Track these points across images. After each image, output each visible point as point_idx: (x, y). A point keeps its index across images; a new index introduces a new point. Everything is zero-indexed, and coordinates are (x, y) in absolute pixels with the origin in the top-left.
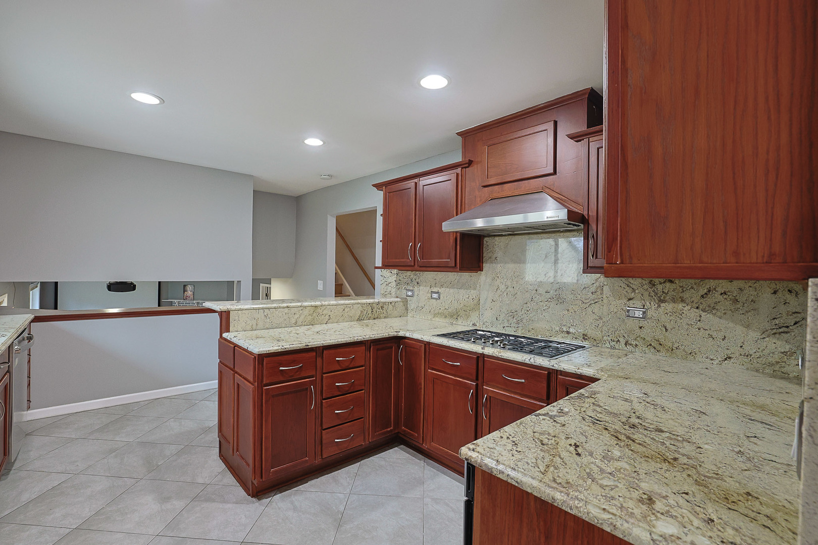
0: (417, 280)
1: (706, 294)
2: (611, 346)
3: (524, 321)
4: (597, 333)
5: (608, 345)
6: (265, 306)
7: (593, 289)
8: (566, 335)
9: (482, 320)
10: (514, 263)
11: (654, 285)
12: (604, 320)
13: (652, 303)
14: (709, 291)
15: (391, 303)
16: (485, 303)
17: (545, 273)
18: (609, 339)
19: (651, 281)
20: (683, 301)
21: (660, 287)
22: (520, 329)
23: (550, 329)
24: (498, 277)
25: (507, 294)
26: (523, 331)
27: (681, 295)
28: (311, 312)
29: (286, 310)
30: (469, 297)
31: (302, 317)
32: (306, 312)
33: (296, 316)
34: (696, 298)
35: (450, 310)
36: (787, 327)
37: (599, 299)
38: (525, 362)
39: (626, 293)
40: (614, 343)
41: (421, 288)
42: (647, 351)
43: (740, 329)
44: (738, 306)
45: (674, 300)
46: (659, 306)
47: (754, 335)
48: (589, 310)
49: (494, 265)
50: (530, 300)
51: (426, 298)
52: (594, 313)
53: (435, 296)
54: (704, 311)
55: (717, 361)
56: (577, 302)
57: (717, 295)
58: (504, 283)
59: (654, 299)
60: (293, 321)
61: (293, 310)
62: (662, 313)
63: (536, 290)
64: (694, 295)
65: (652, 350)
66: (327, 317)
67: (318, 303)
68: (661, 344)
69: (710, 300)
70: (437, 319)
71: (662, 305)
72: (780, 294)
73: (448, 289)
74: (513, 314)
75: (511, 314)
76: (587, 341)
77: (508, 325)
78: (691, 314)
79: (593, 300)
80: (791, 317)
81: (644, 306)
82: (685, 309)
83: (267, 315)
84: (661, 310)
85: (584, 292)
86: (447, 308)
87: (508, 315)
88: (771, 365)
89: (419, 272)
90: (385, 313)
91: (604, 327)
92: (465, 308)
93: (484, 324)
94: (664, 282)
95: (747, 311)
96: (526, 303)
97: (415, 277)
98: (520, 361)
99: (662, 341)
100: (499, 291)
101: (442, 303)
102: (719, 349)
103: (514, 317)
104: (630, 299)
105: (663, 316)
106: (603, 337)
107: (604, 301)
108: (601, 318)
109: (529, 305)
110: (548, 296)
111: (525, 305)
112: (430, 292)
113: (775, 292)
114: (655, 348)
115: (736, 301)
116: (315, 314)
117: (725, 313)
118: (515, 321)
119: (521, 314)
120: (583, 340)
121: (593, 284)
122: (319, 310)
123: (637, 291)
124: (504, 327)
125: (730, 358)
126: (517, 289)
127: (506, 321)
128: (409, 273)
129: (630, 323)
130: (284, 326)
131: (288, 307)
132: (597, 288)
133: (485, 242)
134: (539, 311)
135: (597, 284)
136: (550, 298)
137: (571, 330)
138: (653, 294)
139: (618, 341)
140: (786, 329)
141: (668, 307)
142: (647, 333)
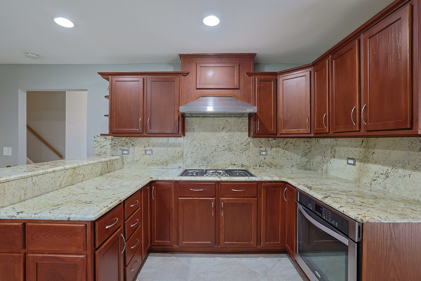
0: (132, 143)
1: (286, 143)
2: (254, 168)
3: (212, 162)
4: (248, 163)
5: (252, 168)
6: (33, 173)
7: (245, 144)
8: (234, 166)
9: (185, 164)
10: (205, 132)
11: (269, 141)
12: (250, 157)
13: (269, 148)
14: (287, 142)
15: (116, 160)
16: (187, 155)
17: (223, 137)
18: (253, 165)
19: (268, 139)
20: (279, 147)
21: (271, 142)
22: (209, 166)
23: (226, 164)
24: (195, 139)
25: (201, 148)
26: (211, 167)
27: (278, 144)
28: (72, 173)
29: (52, 175)
30: (175, 151)
31: (65, 179)
32: (68, 173)
33: (61, 179)
34: (283, 145)
35: (161, 161)
36: (307, 153)
37: (248, 148)
38: (247, 180)
39: (259, 145)
40: (255, 167)
41: (136, 148)
42: (267, 168)
43: (296, 155)
44: (295, 147)
45: (276, 147)
46: (271, 149)
47: (299, 157)
48: (244, 153)
49: (192, 133)
50: (215, 151)
51: (141, 154)
52: (246, 154)
53: (149, 152)
54: (285, 150)
55: (290, 168)
56: (238, 150)
57: (289, 144)
58: (199, 143)
59: (269, 147)
60: (58, 184)
61: (58, 174)
62: (272, 152)
63: (218, 146)
64: (282, 144)
65: (269, 167)
66: (82, 176)
67: (75, 165)
68: (272, 164)
69: (287, 146)
70: (151, 167)
71: (272, 149)
72: (305, 143)
73: (159, 148)
74: (205, 159)
75: (204, 159)
76: (243, 167)
77: (202, 165)
78: (281, 151)
79: (246, 149)
80: (308, 150)
81: (266, 150)
82: (280, 150)
83: (36, 182)
84: (272, 151)
85: (241, 145)
86: (159, 159)
87: (202, 160)
88: (304, 166)
89: (134, 138)
90: (113, 167)
91: (250, 160)
92: (173, 158)
93: (186, 166)
94: (273, 140)
95: (297, 149)
96: (212, 153)
97: (130, 141)
98: (244, 180)
99: (273, 163)
100: (196, 148)
101: (154, 157)
102: (290, 163)
103: (205, 160)
104: (260, 147)
105: (273, 153)
106: (250, 165)
107: (250, 149)
108: (249, 156)
109: (214, 153)
110: (224, 148)
111: (212, 154)
112: (144, 150)
113: (304, 142)
114: (270, 166)
115: (294, 146)
116: (74, 175)
117: (291, 150)
118: (206, 162)
119: (210, 158)
120: (242, 167)
121: (245, 141)
122: (77, 171)
123: (263, 144)
124: (199, 166)
125: (293, 166)
126: (207, 145)
127: (200, 163)
128: (124, 139)
129: (261, 157)
130: (51, 191)
131: (54, 171)
132: (247, 143)
133: (186, 120)
134: (219, 156)
135: (247, 141)
136: (225, 149)
137: (236, 163)
138: (269, 145)
139: (256, 165)
140: (306, 154)
141: (274, 149)
142: (267, 161)
